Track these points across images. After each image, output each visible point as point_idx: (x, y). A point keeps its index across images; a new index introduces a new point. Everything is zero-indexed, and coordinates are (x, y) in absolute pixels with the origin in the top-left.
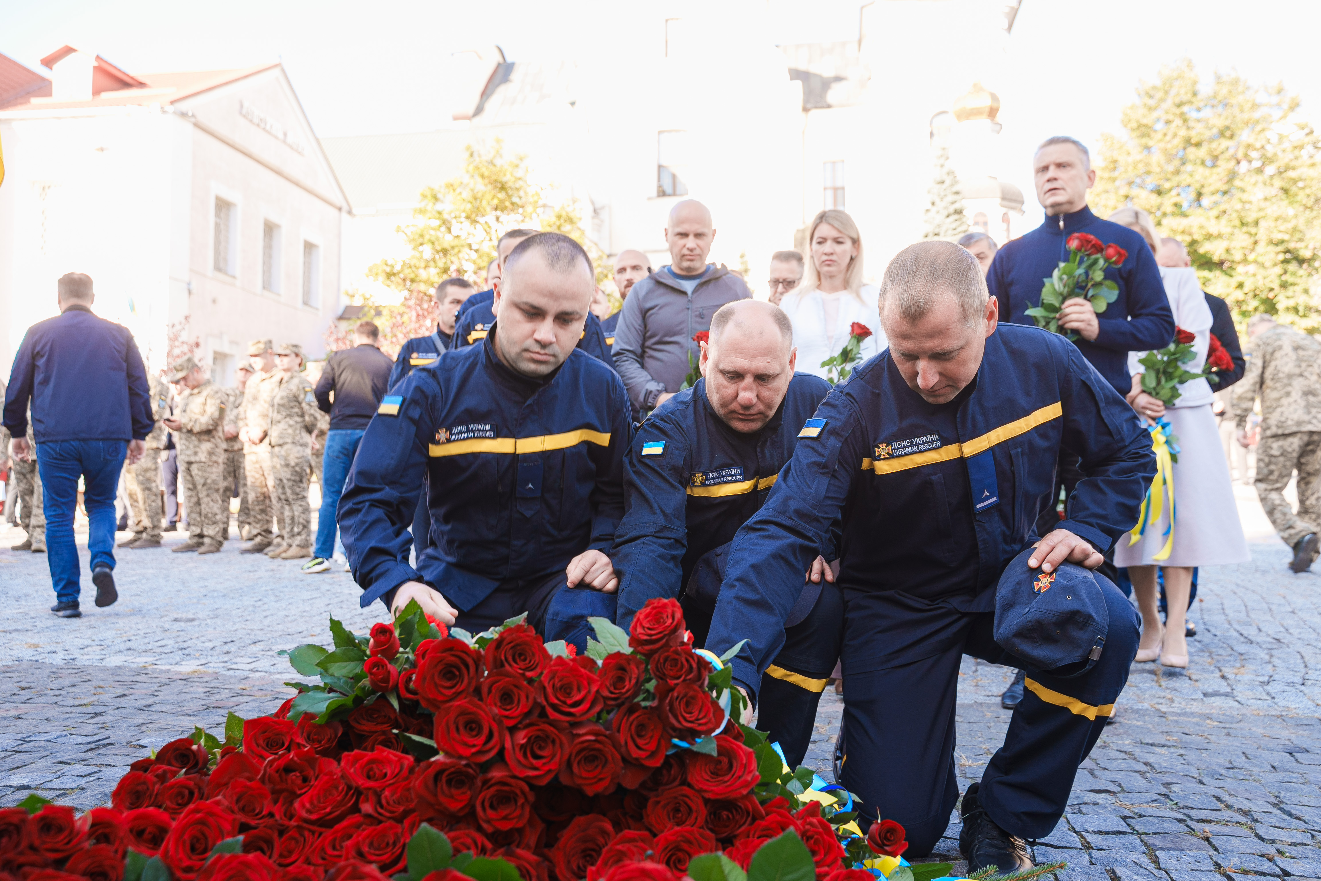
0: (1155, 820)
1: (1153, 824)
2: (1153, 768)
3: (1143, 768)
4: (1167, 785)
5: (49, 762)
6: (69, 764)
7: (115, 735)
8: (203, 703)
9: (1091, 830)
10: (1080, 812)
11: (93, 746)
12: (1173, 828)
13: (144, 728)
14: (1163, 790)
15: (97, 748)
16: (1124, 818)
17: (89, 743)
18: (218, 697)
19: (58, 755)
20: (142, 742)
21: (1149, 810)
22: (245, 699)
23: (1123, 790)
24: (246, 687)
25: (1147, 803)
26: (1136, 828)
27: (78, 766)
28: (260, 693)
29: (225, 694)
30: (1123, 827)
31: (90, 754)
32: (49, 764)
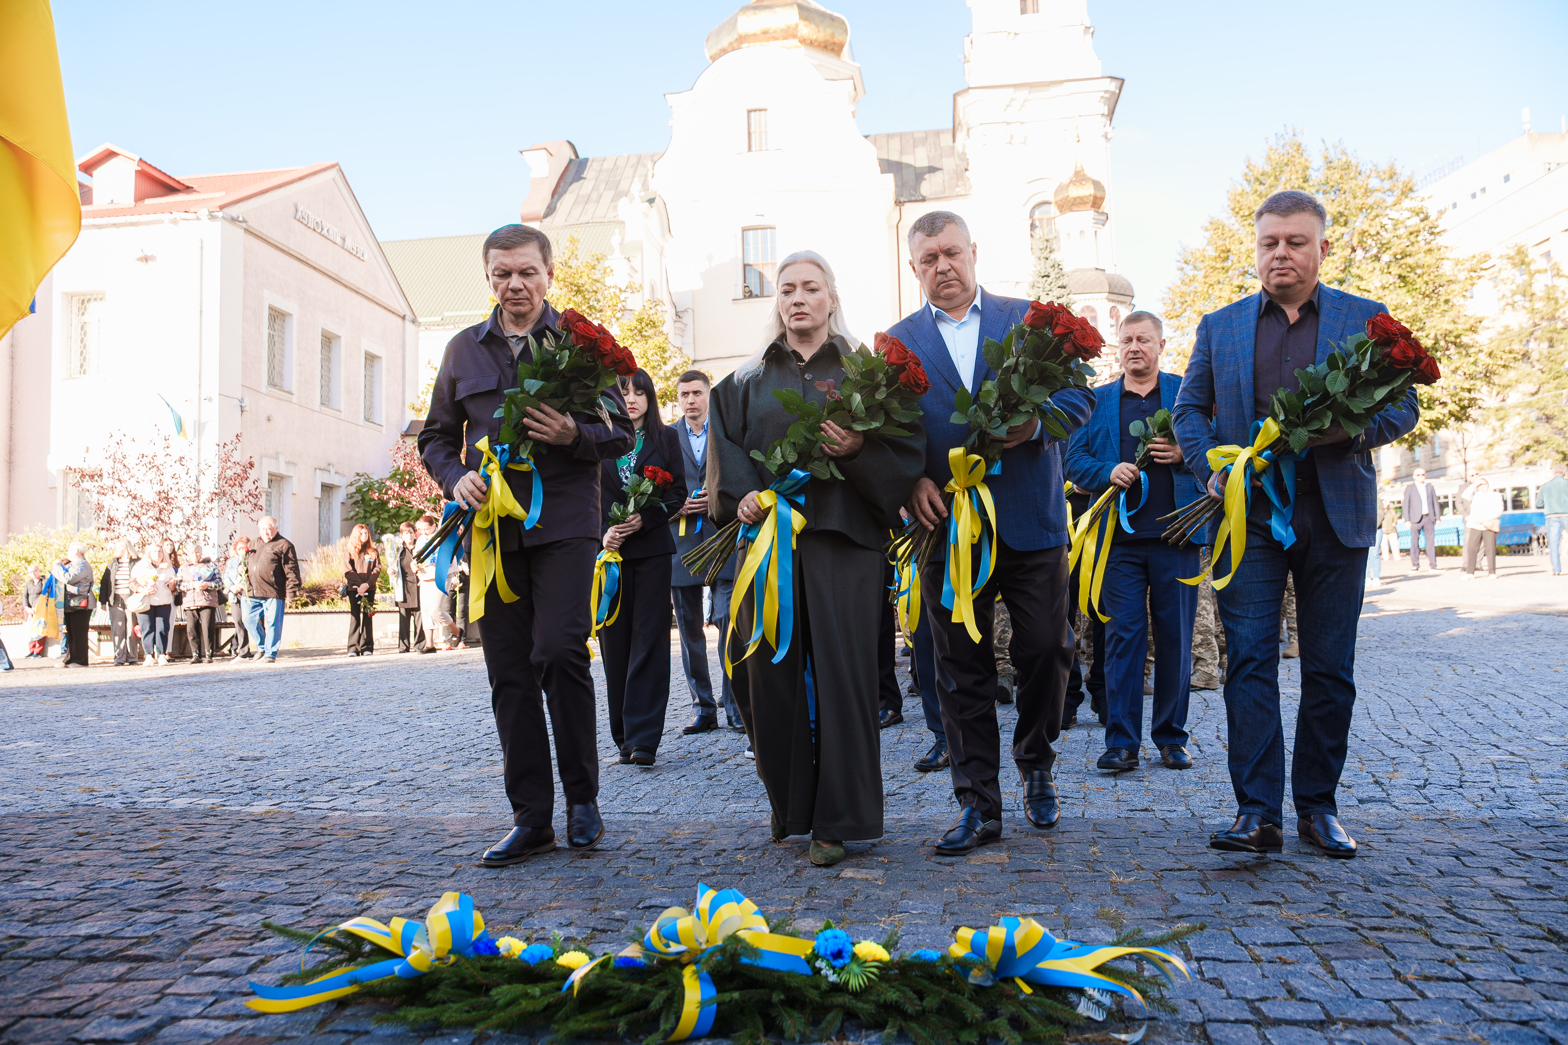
0: (1326, 930)
1: (1324, 934)
2: (1315, 877)
3: (1305, 878)
4: (1333, 894)
5: (118, 910)
6: (140, 911)
7: (188, 880)
8: (281, 843)
9: (1259, 942)
10: (1245, 925)
11: (164, 891)
12: (1346, 937)
13: (218, 872)
14: (1329, 899)
15: (170, 894)
16: (1293, 929)
17: (160, 889)
18: (296, 837)
19: (128, 901)
20: (219, 886)
21: (1317, 920)
22: (327, 838)
23: (1287, 901)
24: (327, 826)
25: (1315, 913)
26: (1307, 939)
27: (150, 913)
28: (342, 832)
29: (304, 834)
30: (1292, 938)
31: (161, 901)
32: (118, 912)
